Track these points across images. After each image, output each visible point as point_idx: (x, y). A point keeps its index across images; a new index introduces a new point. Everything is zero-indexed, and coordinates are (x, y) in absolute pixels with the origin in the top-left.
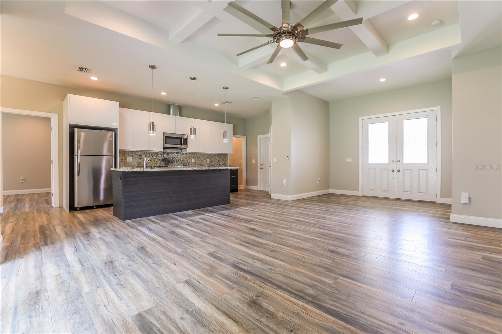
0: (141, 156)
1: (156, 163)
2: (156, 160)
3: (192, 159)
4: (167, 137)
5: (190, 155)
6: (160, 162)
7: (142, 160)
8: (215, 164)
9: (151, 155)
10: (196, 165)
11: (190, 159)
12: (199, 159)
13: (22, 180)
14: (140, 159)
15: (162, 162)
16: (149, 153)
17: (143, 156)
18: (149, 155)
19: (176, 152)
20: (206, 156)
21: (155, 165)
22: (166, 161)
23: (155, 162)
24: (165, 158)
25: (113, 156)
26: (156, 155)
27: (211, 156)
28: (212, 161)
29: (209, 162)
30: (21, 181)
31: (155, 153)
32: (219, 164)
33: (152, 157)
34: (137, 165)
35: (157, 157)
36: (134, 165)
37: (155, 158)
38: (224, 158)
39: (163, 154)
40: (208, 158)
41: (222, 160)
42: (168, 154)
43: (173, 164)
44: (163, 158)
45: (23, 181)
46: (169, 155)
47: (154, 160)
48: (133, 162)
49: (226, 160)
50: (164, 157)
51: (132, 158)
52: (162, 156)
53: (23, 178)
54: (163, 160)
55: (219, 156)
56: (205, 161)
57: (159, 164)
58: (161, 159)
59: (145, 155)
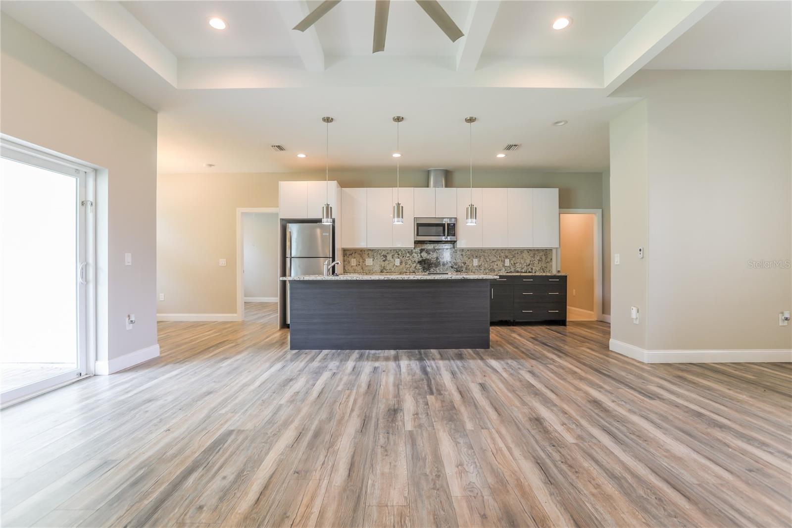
0: (386, 256)
1: (409, 267)
2: (409, 262)
3: (474, 260)
4: (419, 225)
5: (468, 253)
6: (415, 265)
7: (387, 262)
8: (522, 269)
9: (400, 254)
10: (480, 270)
11: (469, 260)
12: (488, 260)
14: (384, 261)
15: (418, 265)
16: (398, 251)
17: (389, 257)
18: (398, 254)
20: (502, 254)
21: (406, 270)
22: (425, 264)
23: (407, 266)
24: (424, 258)
25: (330, 258)
26: (408, 255)
27: (513, 253)
28: (515, 264)
29: (508, 265)
31: (407, 251)
32: (532, 269)
33: (403, 257)
34: (379, 271)
35: (411, 257)
36: (375, 270)
37: (407, 259)
38: (544, 258)
39: (421, 253)
40: (507, 257)
41: (539, 261)
42: (428, 252)
43: (437, 269)
44: (421, 259)
46: (430, 254)
47: (406, 262)
48: (373, 265)
49: (549, 260)
50: (421, 257)
51: (373, 260)
54: (420, 262)
55: (532, 253)
56: (499, 263)
57: (414, 269)
58: (417, 260)
59: (392, 254)
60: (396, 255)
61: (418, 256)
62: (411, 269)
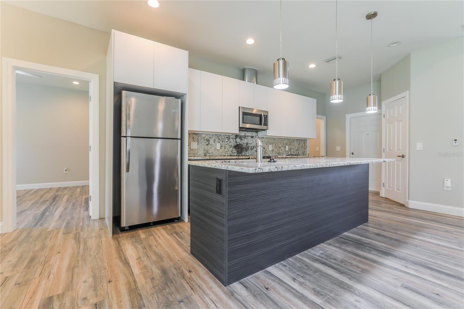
0: (209, 140)
1: (227, 151)
2: (227, 146)
3: (270, 146)
5: (266, 140)
6: (231, 149)
7: (210, 146)
8: (294, 153)
9: (221, 139)
10: (273, 153)
11: (267, 146)
12: (277, 146)
13: (66, 170)
14: (207, 145)
15: (234, 149)
16: (218, 136)
17: (212, 141)
18: (219, 139)
19: (251, 135)
20: (285, 142)
22: (239, 148)
23: (226, 150)
24: (238, 143)
25: (178, 139)
26: (226, 140)
27: (290, 142)
28: (290, 149)
29: (287, 150)
30: (65, 172)
31: (226, 137)
32: (298, 153)
33: (223, 142)
34: (203, 154)
35: (228, 142)
36: (199, 153)
37: (226, 143)
38: (303, 145)
39: (236, 138)
40: (287, 144)
41: (302, 147)
42: (241, 137)
43: (247, 152)
44: (236, 144)
45: (67, 172)
46: (242, 140)
47: (225, 146)
48: (198, 149)
49: (306, 146)
50: (236, 142)
51: (198, 144)
52: (235, 142)
53: (67, 168)
54: (235, 147)
55: (298, 142)
56: (283, 148)
57: (231, 153)
58: (233, 145)
59: (214, 139)
60: (217, 140)
61: (234, 141)
62: (228, 153)
